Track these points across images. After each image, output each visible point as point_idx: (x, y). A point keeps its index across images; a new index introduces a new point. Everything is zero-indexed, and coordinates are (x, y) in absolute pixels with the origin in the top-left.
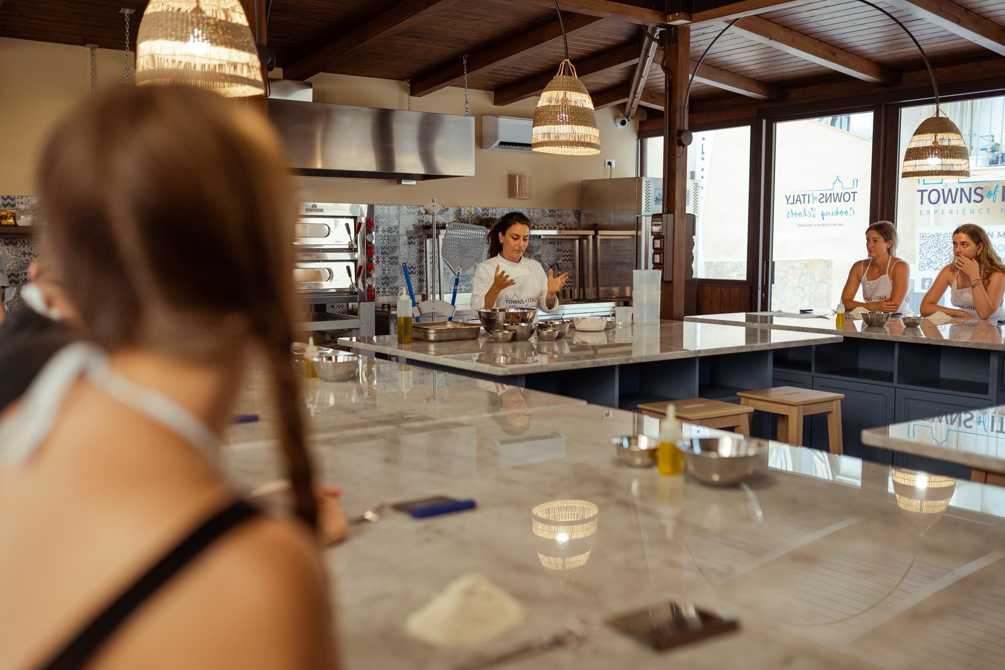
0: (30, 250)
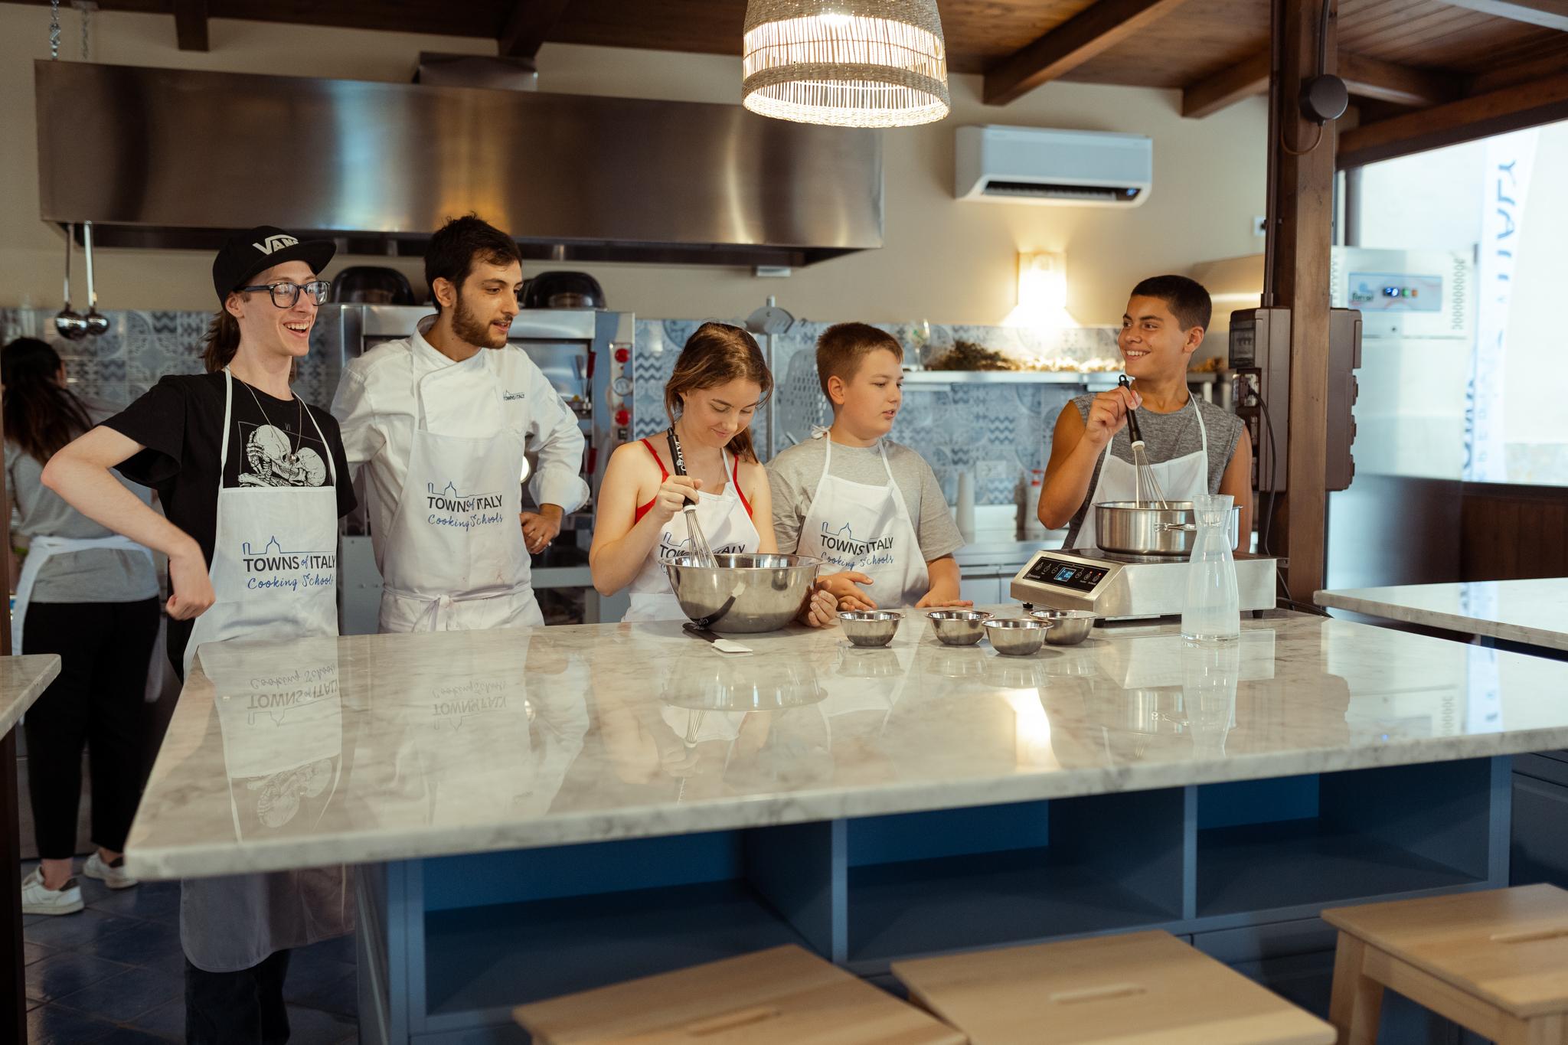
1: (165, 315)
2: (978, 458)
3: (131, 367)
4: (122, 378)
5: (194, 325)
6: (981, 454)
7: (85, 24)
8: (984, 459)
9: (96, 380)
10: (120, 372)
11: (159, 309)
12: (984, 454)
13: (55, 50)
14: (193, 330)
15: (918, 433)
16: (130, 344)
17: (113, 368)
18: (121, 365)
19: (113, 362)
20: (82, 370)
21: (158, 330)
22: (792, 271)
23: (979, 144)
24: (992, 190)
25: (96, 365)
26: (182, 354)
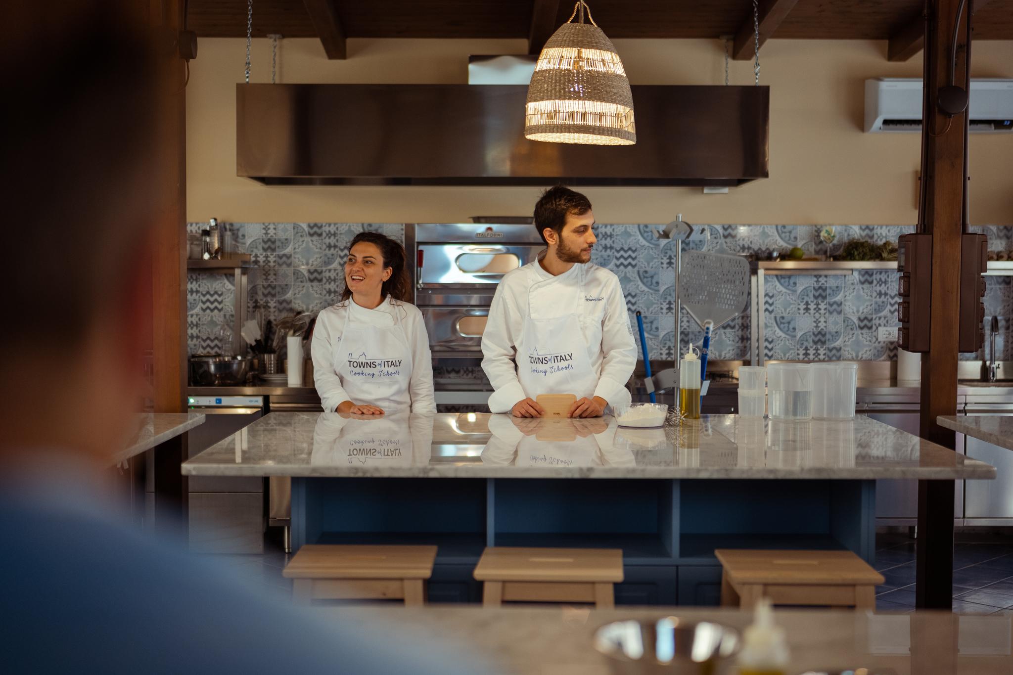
0: (198, 288)
1: (316, 225)
2: (880, 325)
3: (295, 258)
4: (289, 265)
5: (332, 232)
6: (882, 321)
7: (275, 47)
8: (885, 325)
9: (274, 266)
10: (289, 261)
11: (312, 222)
12: (885, 322)
13: (248, 77)
14: (332, 235)
15: (831, 305)
16: (295, 244)
17: (284, 259)
18: (289, 257)
19: (284, 255)
20: (267, 260)
21: (311, 235)
22: (729, 189)
23: (876, 92)
24: (887, 127)
25: (275, 257)
26: (325, 250)
